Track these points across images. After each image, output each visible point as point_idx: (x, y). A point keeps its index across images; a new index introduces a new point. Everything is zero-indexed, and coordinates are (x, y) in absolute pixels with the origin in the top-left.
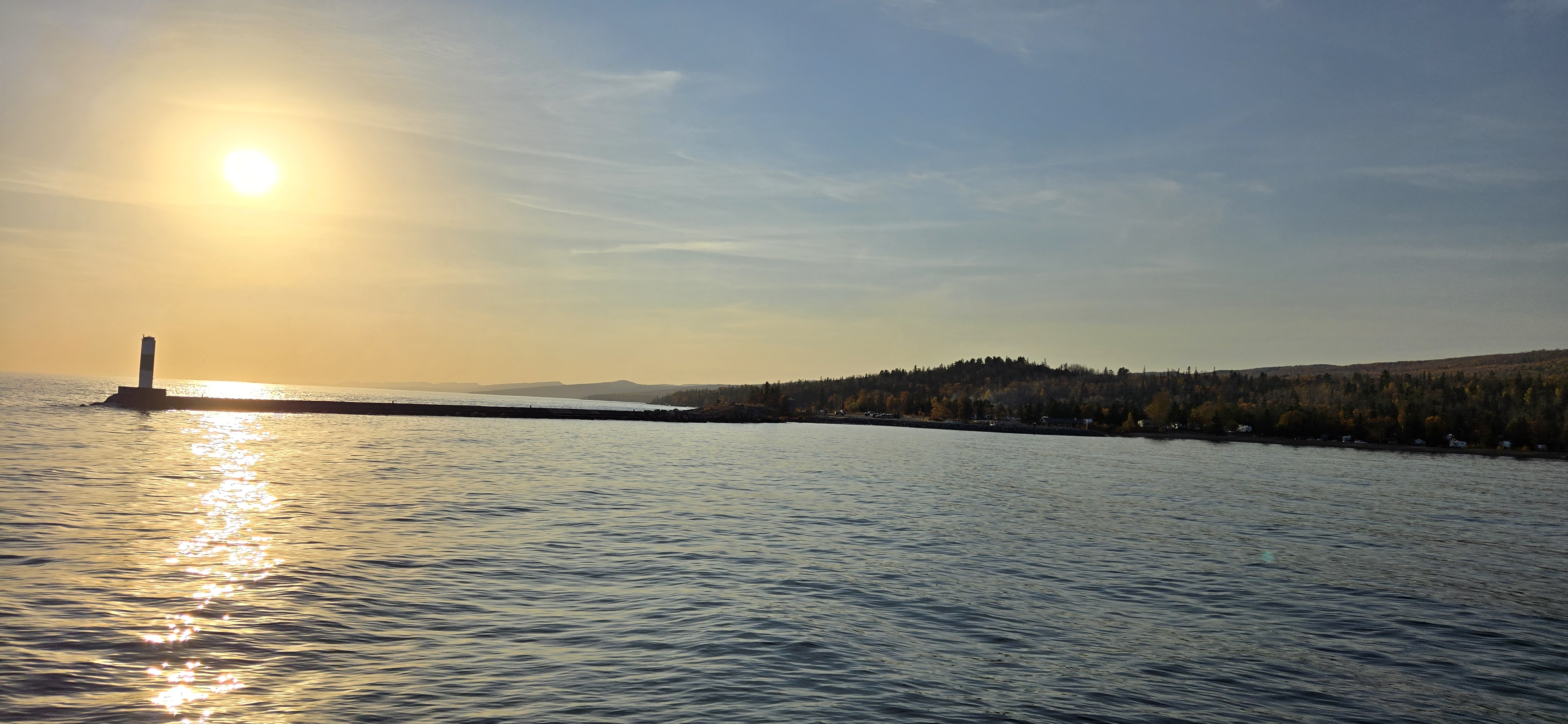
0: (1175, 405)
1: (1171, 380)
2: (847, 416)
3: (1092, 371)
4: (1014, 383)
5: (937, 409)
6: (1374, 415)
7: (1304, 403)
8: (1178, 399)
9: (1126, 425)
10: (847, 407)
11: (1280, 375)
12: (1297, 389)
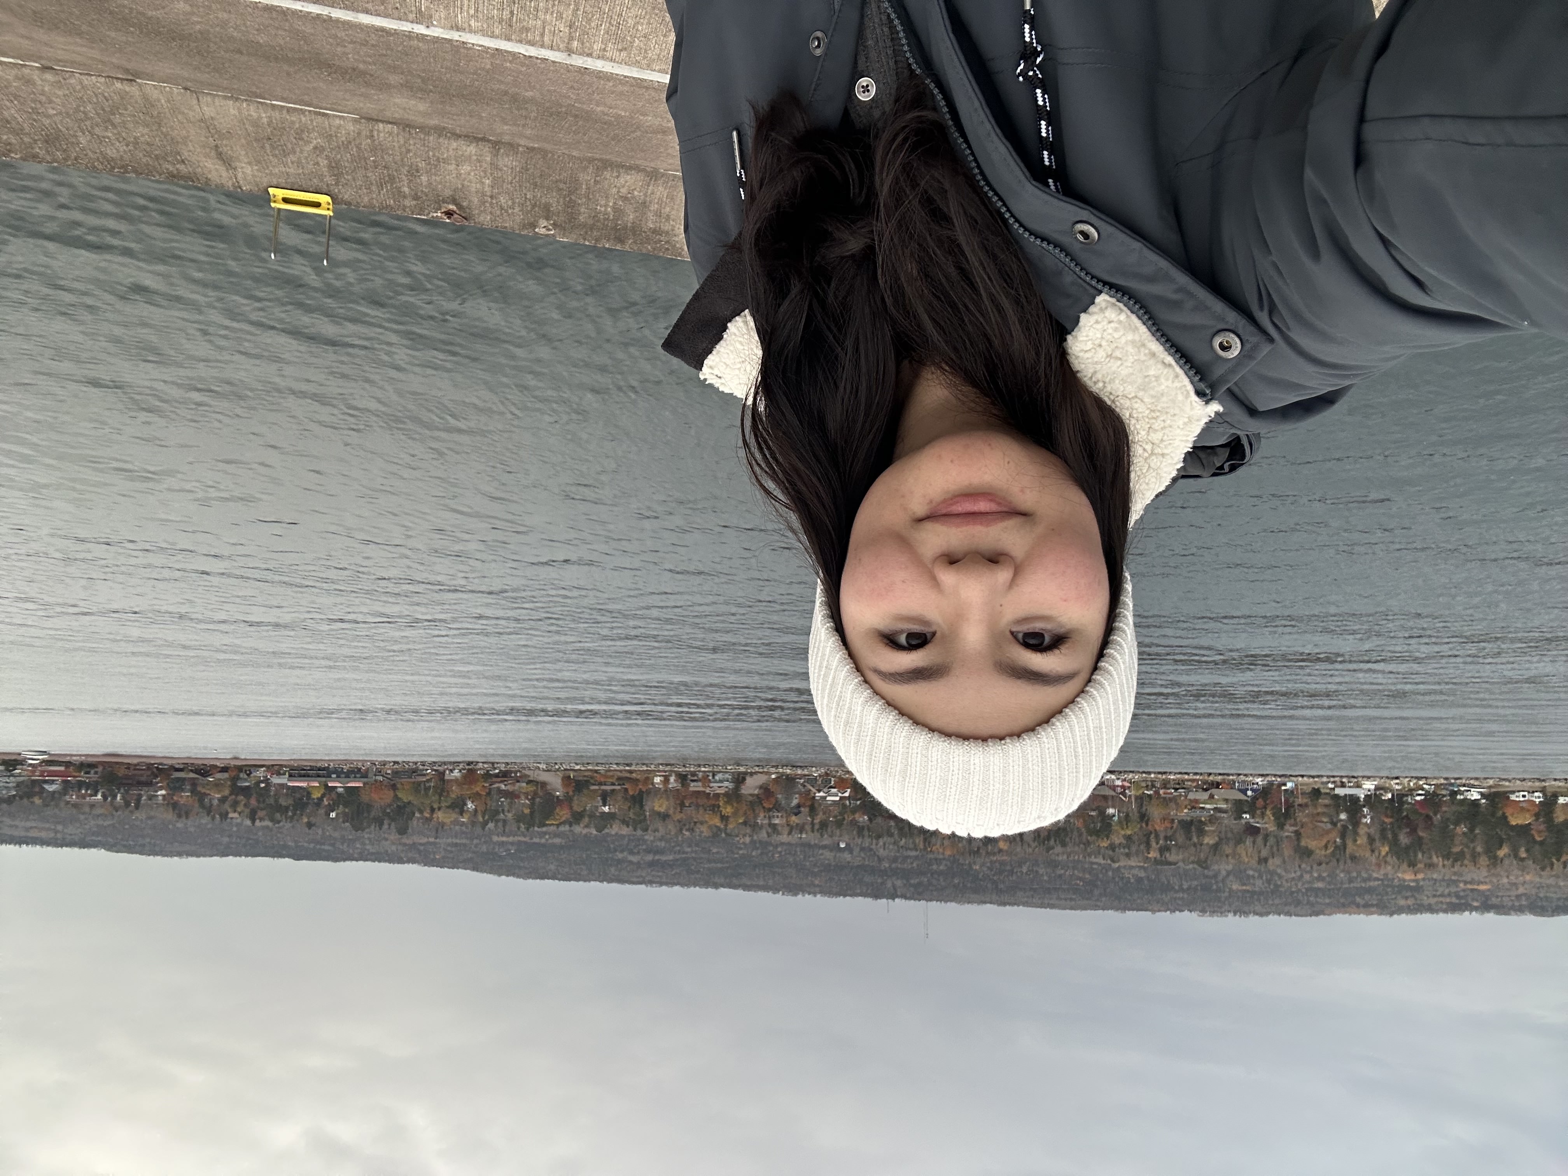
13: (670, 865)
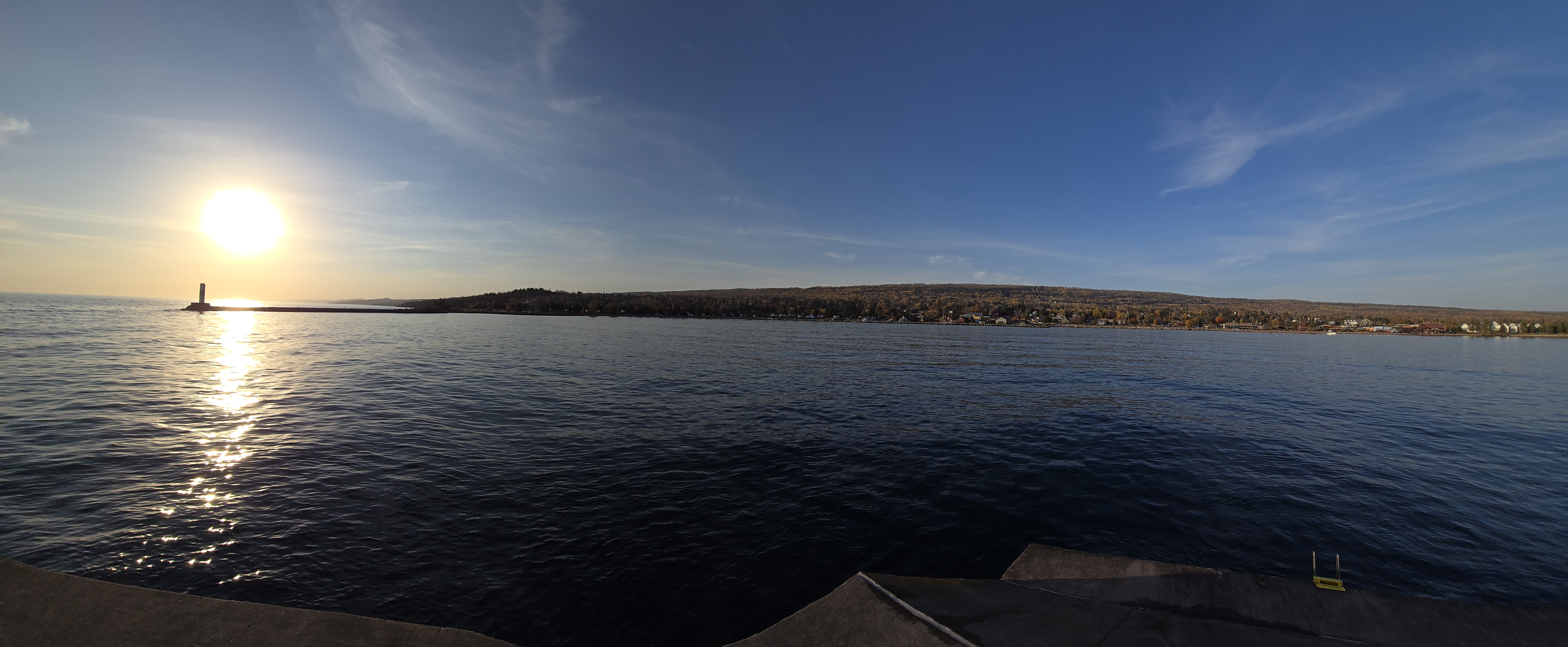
0: (599, 304)
1: (598, 296)
2: (470, 310)
3: (567, 292)
4: (538, 297)
5: (508, 307)
6: (665, 306)
7: (643, 303)
8: (600, 302)
9: (582, 311)
10: (470, 307)
11: (635, 294)
12: (641, 299)
13: (1118, 297)
